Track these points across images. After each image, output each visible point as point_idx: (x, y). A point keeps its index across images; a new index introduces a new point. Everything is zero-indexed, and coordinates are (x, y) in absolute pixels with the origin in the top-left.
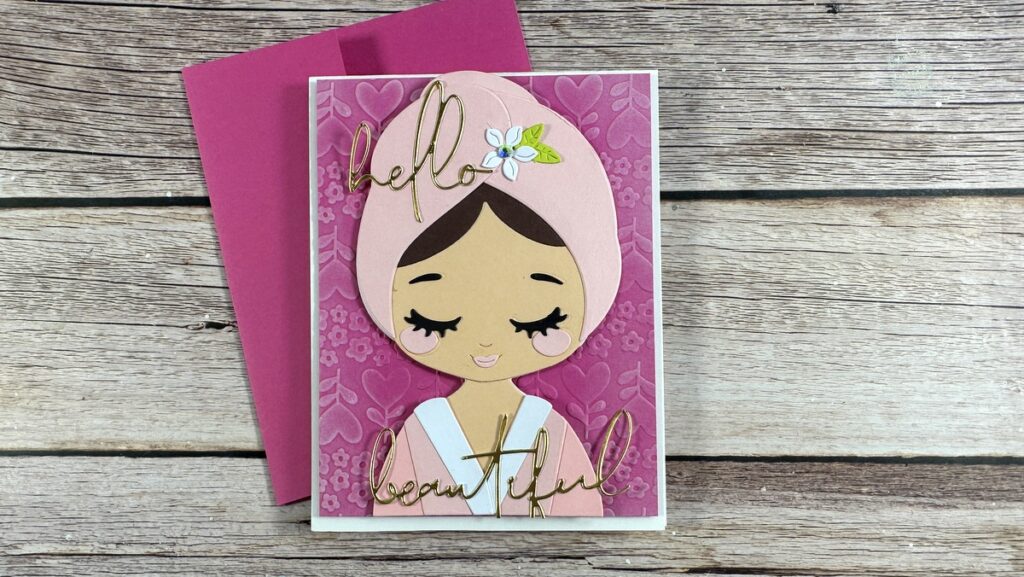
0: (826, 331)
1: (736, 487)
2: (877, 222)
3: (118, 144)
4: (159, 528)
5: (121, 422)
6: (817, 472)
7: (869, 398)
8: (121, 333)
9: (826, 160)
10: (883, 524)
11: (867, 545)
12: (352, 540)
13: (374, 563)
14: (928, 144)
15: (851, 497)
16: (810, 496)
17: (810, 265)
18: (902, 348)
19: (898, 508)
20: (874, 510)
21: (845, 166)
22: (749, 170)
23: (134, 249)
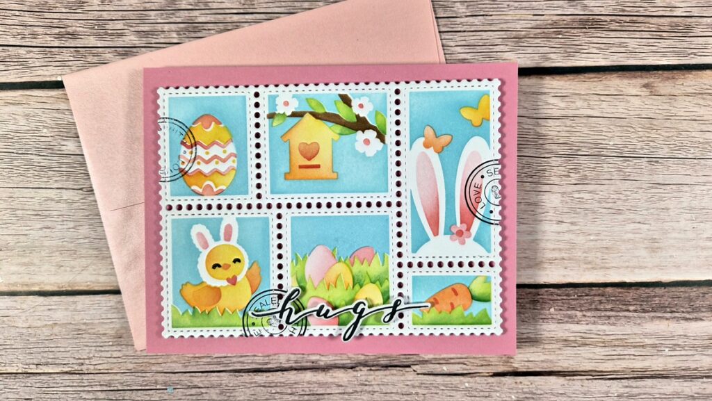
0: (604, 182)
1: (530, 308)
2: (645, 92)
3: (14, 36)
4: (69, 351)
5: (32, 268)
6: (595, 295)
7: (637, 235)
8: (28, 195)
9: (605, 41)
10: (646, 335)
11: (632, 351)
12: (225, 357)
13: (243, 374)
14: (689, 27)
15: (621, 314)
16: (589, 314)
17: (591, 128)
18: (663, 195)
19: (658, 322)
20: (639, 324)
21: (620, 45)
22: (542, 50)
23: (33, 126)
